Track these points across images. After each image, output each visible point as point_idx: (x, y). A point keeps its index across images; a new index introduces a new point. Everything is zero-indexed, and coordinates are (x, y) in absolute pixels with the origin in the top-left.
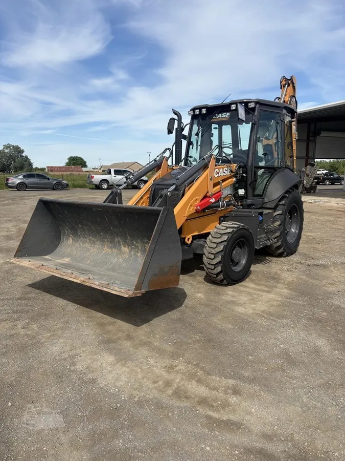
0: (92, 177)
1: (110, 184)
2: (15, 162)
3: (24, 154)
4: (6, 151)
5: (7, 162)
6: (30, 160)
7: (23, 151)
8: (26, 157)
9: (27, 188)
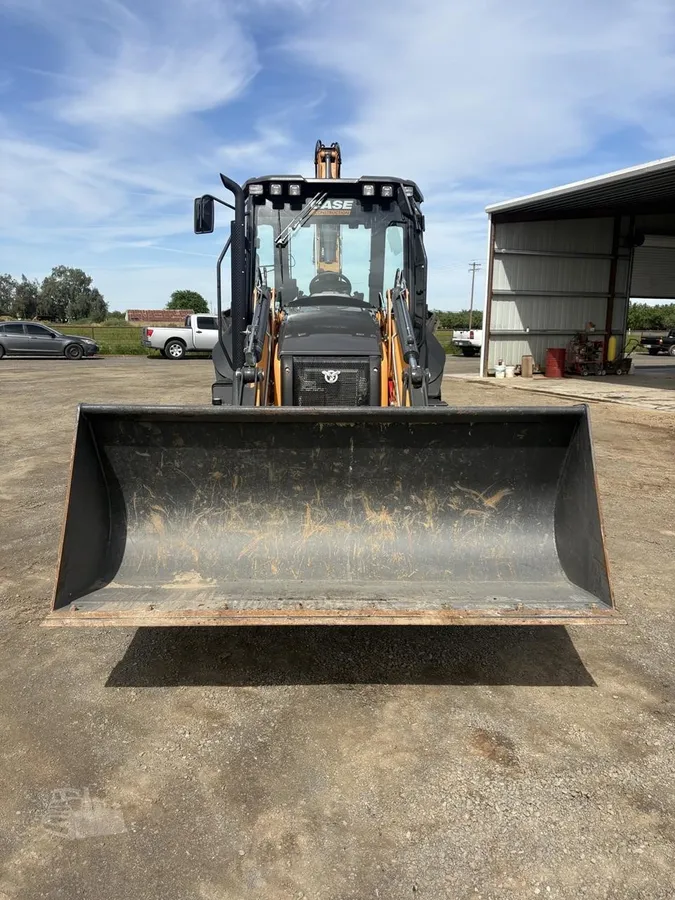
0: (150, 333)
1: (189, 347)
2: (73, 301)
3: (91, 287)
4: (58, 279)
5: (59, 301)
6: (102, 297)
7: (89, 281)
8: (96, 292)
9: (4, 354)
